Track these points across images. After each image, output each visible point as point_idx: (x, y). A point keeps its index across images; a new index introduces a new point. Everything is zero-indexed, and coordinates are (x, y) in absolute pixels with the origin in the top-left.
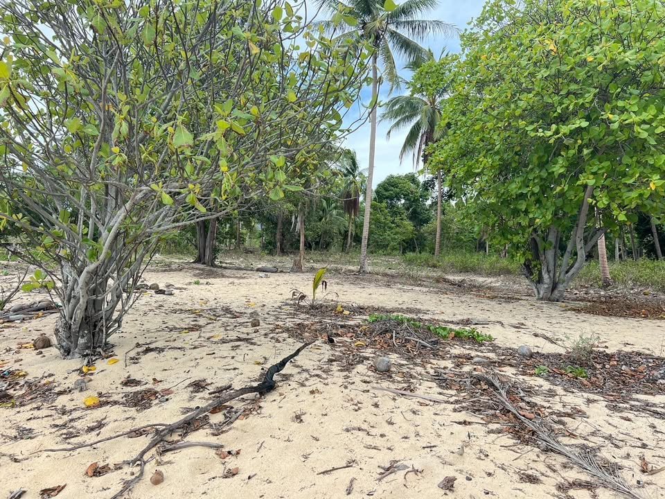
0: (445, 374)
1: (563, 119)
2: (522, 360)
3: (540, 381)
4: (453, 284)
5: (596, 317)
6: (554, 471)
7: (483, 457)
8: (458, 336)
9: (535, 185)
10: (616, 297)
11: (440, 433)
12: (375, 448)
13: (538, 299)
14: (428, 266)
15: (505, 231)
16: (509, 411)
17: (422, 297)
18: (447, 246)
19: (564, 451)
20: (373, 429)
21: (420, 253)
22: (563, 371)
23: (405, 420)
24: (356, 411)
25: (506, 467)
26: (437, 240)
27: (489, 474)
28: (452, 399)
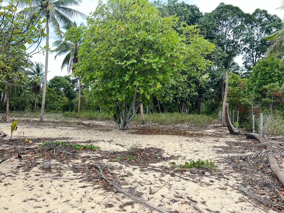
0: (77, 166)
1: (128, 59)
2: (110, 155)
3: (117, 163)
4: (85, 125)
5: (139, 135)
6: (119, 200)
7: (91, 200)
8: (85, 148)
9: (118, 84)
10: (146, 127)
11: (72, 194)
12: (39, 207)
13: (119, 130)
14: (75, 117)
15: (106, 103)
16: (103, 178)
17: (70, 132)
18: (84, 109)
19: (123, 191)
20: (39, 198)
21: (71, 112)
22: (126, 158)
23: (56, 191)
24: (31, 190)
25: (100, 203)
26: (79, 106)
27: (93, 208)
28: (79, 177)
